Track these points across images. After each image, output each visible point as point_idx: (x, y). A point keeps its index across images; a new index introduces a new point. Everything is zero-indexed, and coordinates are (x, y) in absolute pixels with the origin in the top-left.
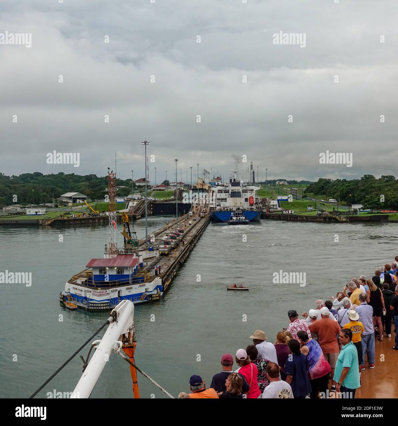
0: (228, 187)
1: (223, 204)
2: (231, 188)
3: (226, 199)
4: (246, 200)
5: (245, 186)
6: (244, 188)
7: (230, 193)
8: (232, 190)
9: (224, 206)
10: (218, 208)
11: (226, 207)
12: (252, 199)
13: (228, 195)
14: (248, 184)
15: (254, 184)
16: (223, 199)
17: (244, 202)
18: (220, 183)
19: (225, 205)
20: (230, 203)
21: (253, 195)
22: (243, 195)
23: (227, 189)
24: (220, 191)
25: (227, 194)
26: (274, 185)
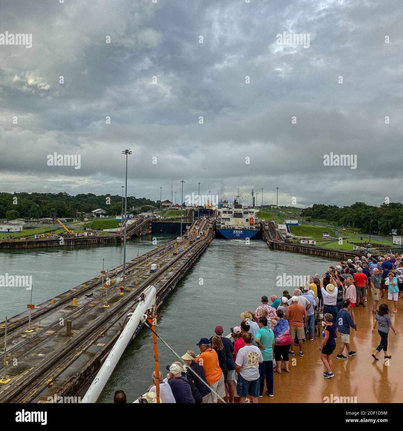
0: (231, 208)
1: (227, 223)
2: (234, 210)
3: (229, 219)
4: (247, 220)
5: (247, 209)
6: (246, 210)
7: (233, 214)
8: (235, 212)
9: (227, 225)
10: (223, 226)
11: (230, 226)
12: (252, 220)
13: (231, 216)
14: (249, 208)
15: (254, 207)
16: (227, 219)
17: (245, 222)
18: (226, 206)
19: (228, 223)
20: (233, 222)
21: (253, 216)
22: (244, 216)
23: (231, 210)
24: (225, 212)
25: (231, 214)
26: (270, 209)
